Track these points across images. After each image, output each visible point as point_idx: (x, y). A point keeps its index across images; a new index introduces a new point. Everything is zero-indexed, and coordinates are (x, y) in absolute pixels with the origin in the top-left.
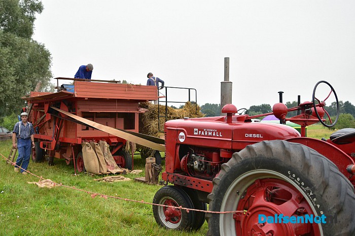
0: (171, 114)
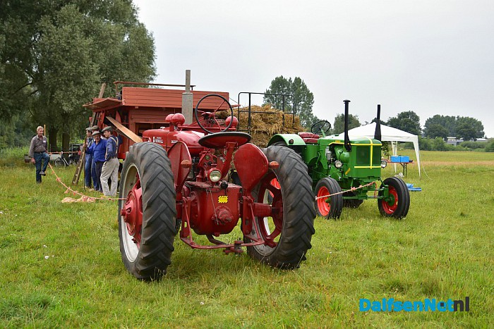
0: (256, 127)
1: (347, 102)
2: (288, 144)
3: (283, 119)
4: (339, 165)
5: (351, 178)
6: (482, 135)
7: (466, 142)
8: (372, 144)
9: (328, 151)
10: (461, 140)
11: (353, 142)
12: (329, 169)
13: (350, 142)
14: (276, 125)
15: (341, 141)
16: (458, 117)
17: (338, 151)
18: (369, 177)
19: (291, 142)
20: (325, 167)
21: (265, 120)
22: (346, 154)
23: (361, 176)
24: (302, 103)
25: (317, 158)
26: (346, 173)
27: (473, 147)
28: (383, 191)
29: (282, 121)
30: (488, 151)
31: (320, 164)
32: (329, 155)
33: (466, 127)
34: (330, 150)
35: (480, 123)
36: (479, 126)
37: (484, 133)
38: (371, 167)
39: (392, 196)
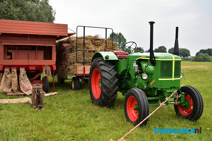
0: (88, 48)
1: (152, 23)
2: (105, 59)
3: (106, 43)
4: (145, 77)
5: (155, 88)
6: (189, 55)
7: (184, 58)
8: (174, 59)
9: (135, 65)
10: (182, 57)
11: (157, 58)
12: (136, 79)
13: (155, 58)
14: (101, 47)
15: (147, 57)
16: (180, 48)
17: (144, 65)
18: (171, 88)
19: (107, 57)
20: (133, 77)
21: (94, 44)
22: (151, 68)
23: (164, 87)
24: (122, 42)
25: (127, 70)
26: (151, 84)
27: (187, 60)
28: (181, 97)
29: (105, 45)
30: (192, 61)
31: (129, 75)
32: (136, 69)
33: (184, 52)
34: (137, 64)
35: (189, 51)
36: (189, 52)
37: (190, 55)
38: (173, 79)
39: (187, 101)
